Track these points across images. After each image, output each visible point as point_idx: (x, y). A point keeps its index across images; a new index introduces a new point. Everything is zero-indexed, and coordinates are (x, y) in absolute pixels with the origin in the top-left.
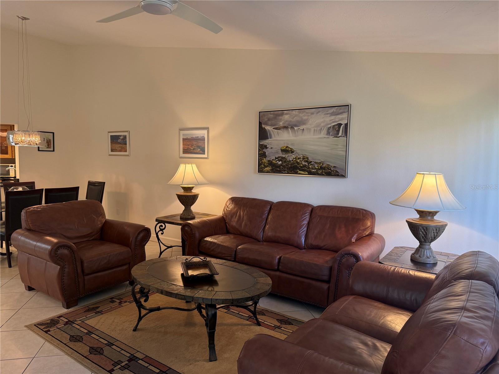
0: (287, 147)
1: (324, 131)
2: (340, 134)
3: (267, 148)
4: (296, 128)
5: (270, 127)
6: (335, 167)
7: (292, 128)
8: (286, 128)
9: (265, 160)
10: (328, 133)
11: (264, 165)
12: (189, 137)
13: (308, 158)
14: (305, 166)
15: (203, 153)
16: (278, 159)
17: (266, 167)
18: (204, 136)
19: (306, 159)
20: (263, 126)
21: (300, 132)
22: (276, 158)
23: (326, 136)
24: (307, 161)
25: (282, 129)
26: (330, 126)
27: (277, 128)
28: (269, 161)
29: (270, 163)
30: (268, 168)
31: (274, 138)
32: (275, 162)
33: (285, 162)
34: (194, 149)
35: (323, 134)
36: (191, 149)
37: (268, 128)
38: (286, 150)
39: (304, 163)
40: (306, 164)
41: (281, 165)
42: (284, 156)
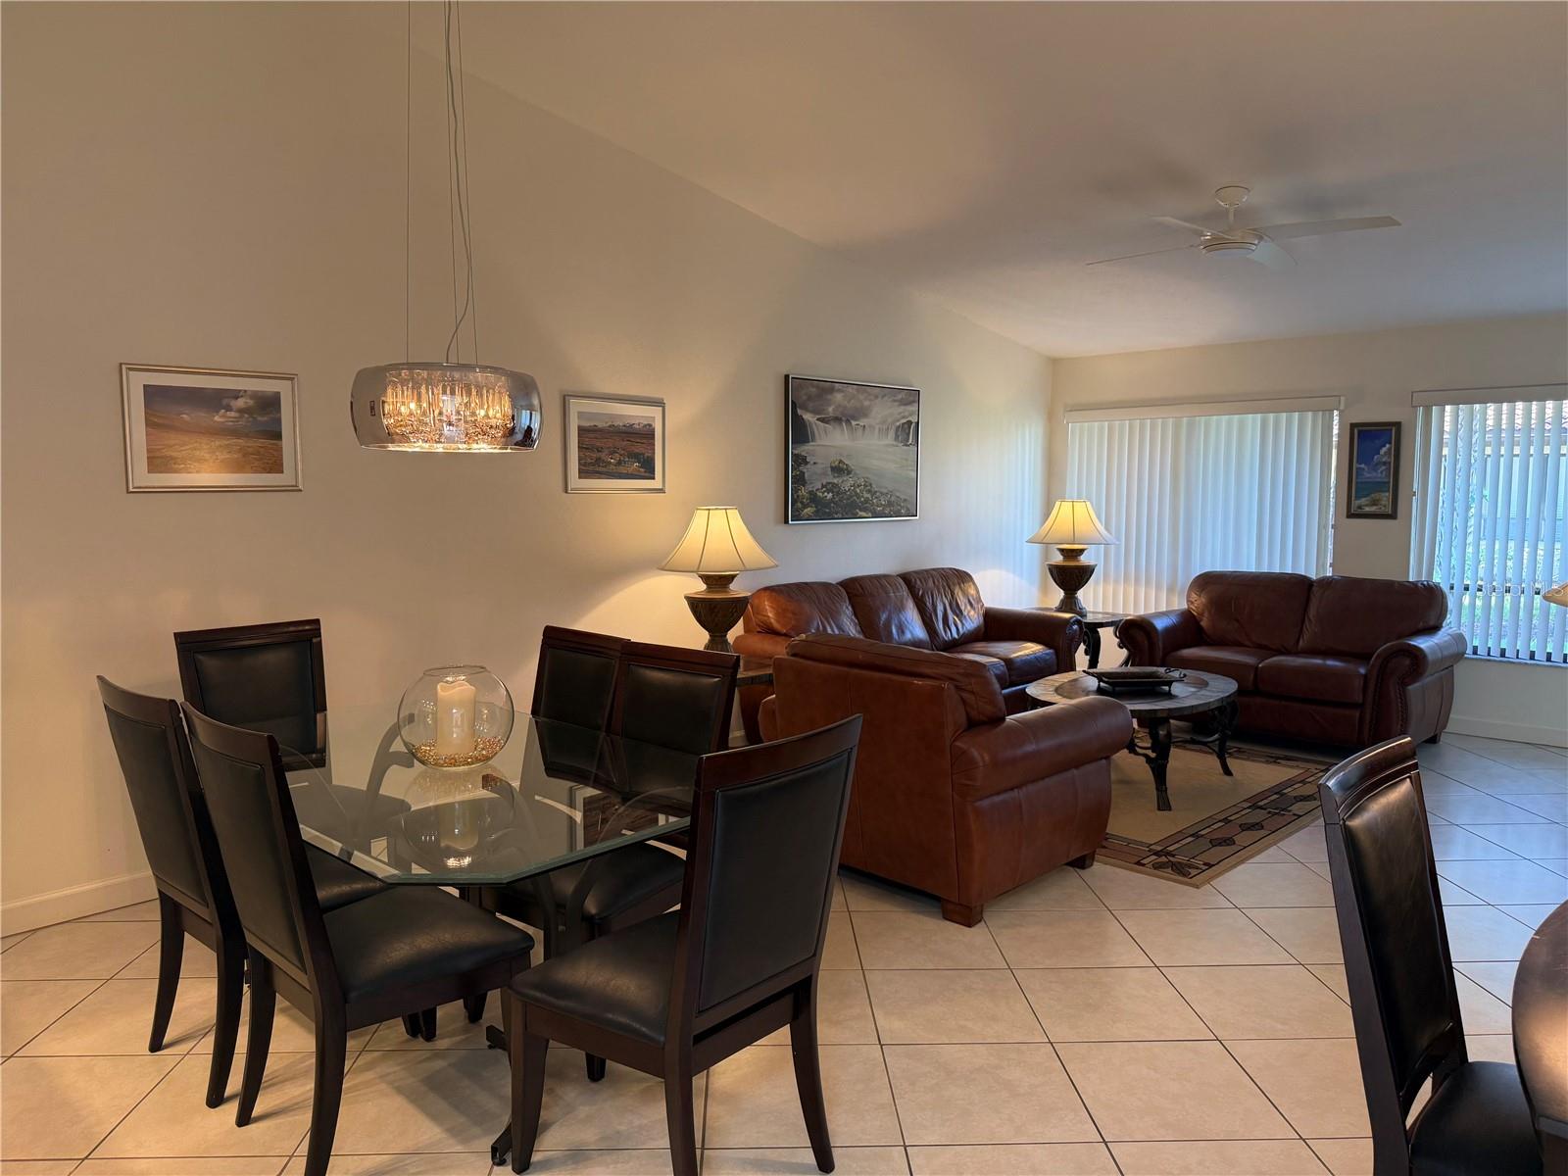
0: (841, 462)
1: (892, 433)
2: (910, 441)
3: (807, 463)
4: (854, 423)
5: (812, 415)
6: (905, 500)
7: (848, 422)
8: (837, 420)
9: (803, 492)
10: (897, 438)
11: (802, 503)
12: (600, 425)
13: (871, 485)
14: (867, 501)
15: (647, 474)
16: (825, 487)
17: (805, 506)
18: (650, 425)
19: (868, 486)
20: (799, 412)
21: (860, 431)
22: (823, 486)
23: (894, 443)
24: (869, 491)
25: (832, 422)
26: (898, 424)
27: (824, 418)
28: (811, 493)
29: (814, 498)
30: (809, 509)
31: (819, 442)
32: (821, 494)
33: (838, 493)
34: (619, 463)
35: (890, 439)
36: (610, 463)
37: (808, 417)
38: (840, 469)
39: (866, 495)
40: (869, 496)
41: (832, 501)
42: (835, 481)
